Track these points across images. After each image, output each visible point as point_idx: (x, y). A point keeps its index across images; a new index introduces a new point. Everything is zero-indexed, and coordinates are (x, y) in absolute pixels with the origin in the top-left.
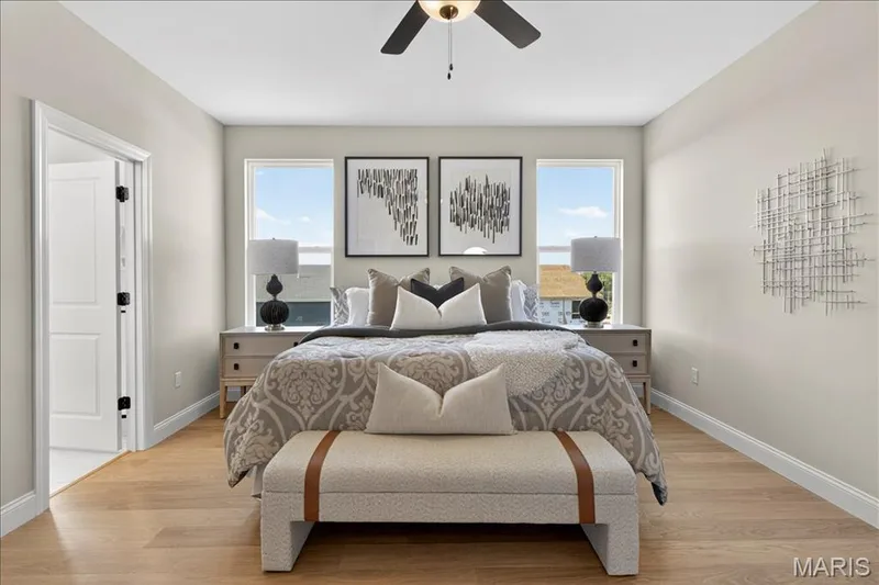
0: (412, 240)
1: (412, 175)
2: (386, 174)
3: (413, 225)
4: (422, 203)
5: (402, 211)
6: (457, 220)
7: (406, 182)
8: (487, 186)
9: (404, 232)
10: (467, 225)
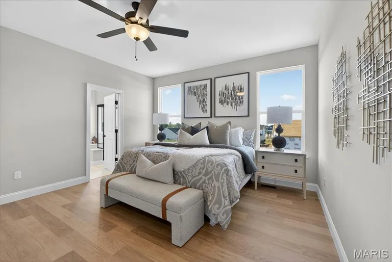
0: (205, 111)
1: (205, 86)
2: (197, 87)
3: (206, 105)
4: (209, 97)
5: (202, 100)
6: (222, 102)
7: (203, 89)
8: (234, 87)
9: (202, 108)
10: (225, 104)
